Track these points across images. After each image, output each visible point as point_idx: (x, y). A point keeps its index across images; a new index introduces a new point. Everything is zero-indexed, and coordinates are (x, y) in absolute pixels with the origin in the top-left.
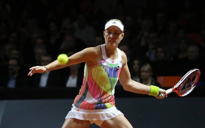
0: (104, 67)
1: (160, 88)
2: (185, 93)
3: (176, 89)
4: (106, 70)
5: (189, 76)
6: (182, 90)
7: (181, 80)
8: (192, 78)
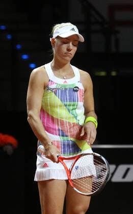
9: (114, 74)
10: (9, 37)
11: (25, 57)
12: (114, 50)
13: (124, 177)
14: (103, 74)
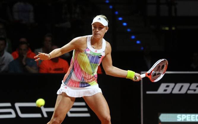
0: (87, 55)
1: (135, 72)
2: (156, 79)
3: (149, 74)
4: (88, 57)
5: (158, 64)
6: (153, 76)
7: (152, 67)
8: (161, 66)
9: (173, 28)
10: (111, 7)
11: (120, 19)
12: (173, 14)
13: (180, 90)
14: (167, 29)
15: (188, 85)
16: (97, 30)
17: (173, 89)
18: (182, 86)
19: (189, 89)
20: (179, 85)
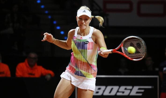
0: (74, 42)
4: (75, 44)
11: (58, 28)
13: (110, 92)
15: (117, 87)
16: (83, 22)
17: (104, 91)
18: (112, 89)
19: (118, 91)
20: (109, 88)
